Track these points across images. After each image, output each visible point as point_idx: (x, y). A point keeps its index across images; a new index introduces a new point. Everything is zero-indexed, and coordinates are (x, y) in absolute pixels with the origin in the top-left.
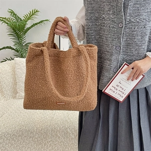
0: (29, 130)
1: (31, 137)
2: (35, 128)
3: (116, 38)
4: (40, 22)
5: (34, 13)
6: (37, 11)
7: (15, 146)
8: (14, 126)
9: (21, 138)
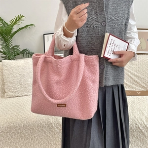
0: (17, 127)
1: (18, 133)
2: (23, 125)
4: (25, 27)
5: (20, 18)
6: (22, 17)
7: (4, 141)
8: (2, 123)
9: (10, 135)
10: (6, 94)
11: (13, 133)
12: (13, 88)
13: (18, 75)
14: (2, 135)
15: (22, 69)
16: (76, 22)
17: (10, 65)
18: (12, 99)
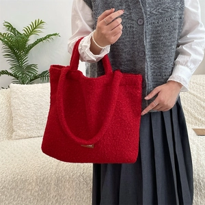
0: (26, 180)
1: (28, 190)
2: (35, 178)
3: (136, 41)
4: (45, 38)
5: (37, 25)
6: (41, 22)
7: (7, 203)
8: (4, 175)
9: (15, 192)
10: (14, 133)
11: (20, 189)
12: (24, 125)
13: (33, 105)
14: (3, 193)
15: (39, 96)
16: (107, 37)
17: (21, 92)
18: (23, 140)
